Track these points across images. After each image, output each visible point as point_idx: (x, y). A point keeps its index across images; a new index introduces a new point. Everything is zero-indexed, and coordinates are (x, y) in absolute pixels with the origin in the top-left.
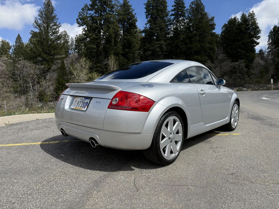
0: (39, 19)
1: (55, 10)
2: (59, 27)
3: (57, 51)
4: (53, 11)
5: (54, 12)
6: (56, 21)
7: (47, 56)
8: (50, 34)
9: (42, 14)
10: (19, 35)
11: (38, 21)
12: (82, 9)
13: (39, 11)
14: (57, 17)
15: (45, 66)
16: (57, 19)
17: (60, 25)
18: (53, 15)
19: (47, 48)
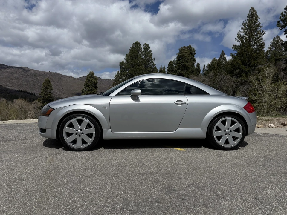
0: (242, 32)
1: (260, 18)
2: (263, 34)
3: (258, 61)
4: (257, 20)
5: (259, 20)
6: (260, 29)
7: (246, 68)
8: (252, 44)
9: (245, 26)
10: (223, 51)
11: (240, 35)
12: (285, 9)
13: (242, 24)
14: (261, 25)
15: (242, 78)
16: (261, 27)
17: (263, 33)
18: (257, 24)
19: (247, 59)
